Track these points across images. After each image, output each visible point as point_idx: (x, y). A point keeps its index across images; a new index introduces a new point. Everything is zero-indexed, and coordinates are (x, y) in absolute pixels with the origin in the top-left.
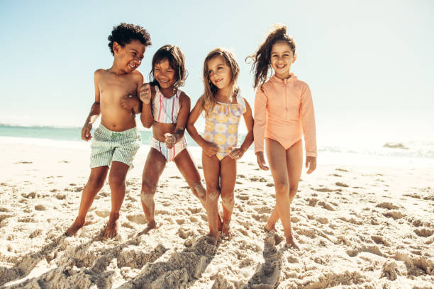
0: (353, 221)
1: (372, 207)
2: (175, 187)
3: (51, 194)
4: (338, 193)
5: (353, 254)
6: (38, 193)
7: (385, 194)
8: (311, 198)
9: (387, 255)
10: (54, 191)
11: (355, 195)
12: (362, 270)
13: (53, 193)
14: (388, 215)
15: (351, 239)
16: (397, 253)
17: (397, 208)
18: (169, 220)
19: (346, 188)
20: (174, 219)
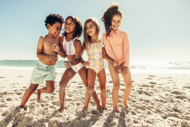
0: (161, 101)
1: (169, 93)
2: (74, 87)
3: (14, 92)
4: (152, 87)
5: (165, 118)
6: (8, 92)
7: (175, 87)
8: (140, 90)
9: (182, 117)
10: (16, 91)
11: (160, 88)
12: (171, 126)
13: (15, 92)
14: (178, 97)
15: (163, 110)
16: (187, 117)
17: (182, 94)
18: (72, 103)
19: (155, 85)
20: (75, 103)
